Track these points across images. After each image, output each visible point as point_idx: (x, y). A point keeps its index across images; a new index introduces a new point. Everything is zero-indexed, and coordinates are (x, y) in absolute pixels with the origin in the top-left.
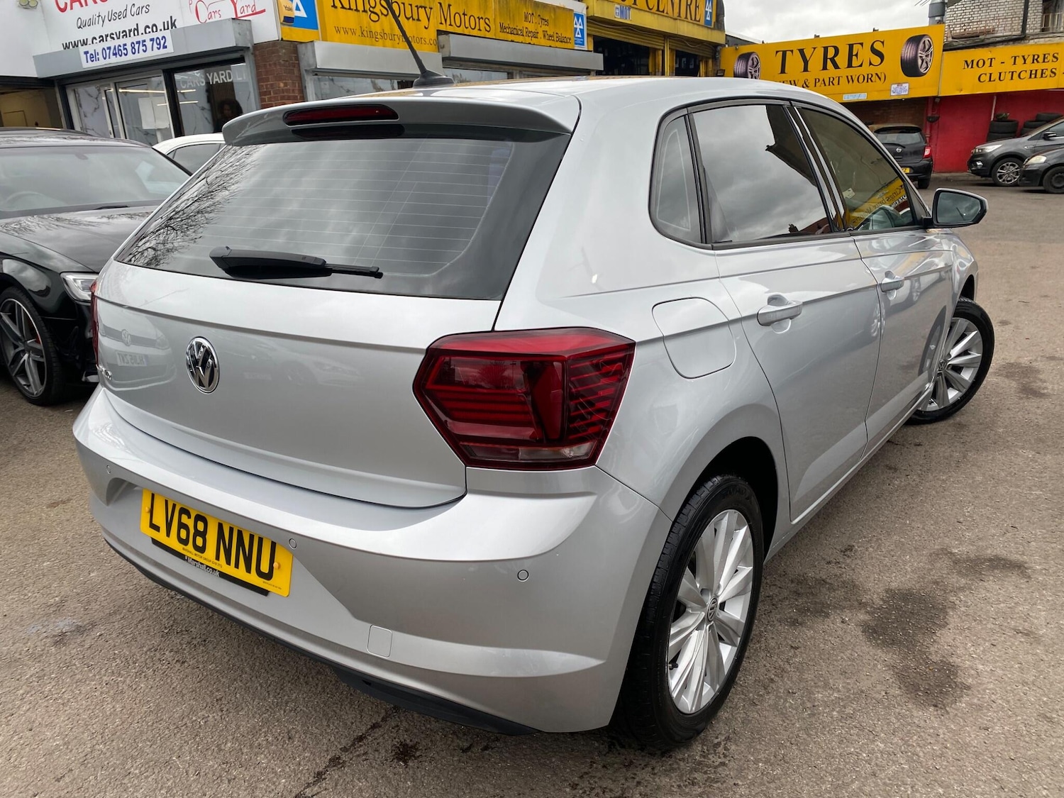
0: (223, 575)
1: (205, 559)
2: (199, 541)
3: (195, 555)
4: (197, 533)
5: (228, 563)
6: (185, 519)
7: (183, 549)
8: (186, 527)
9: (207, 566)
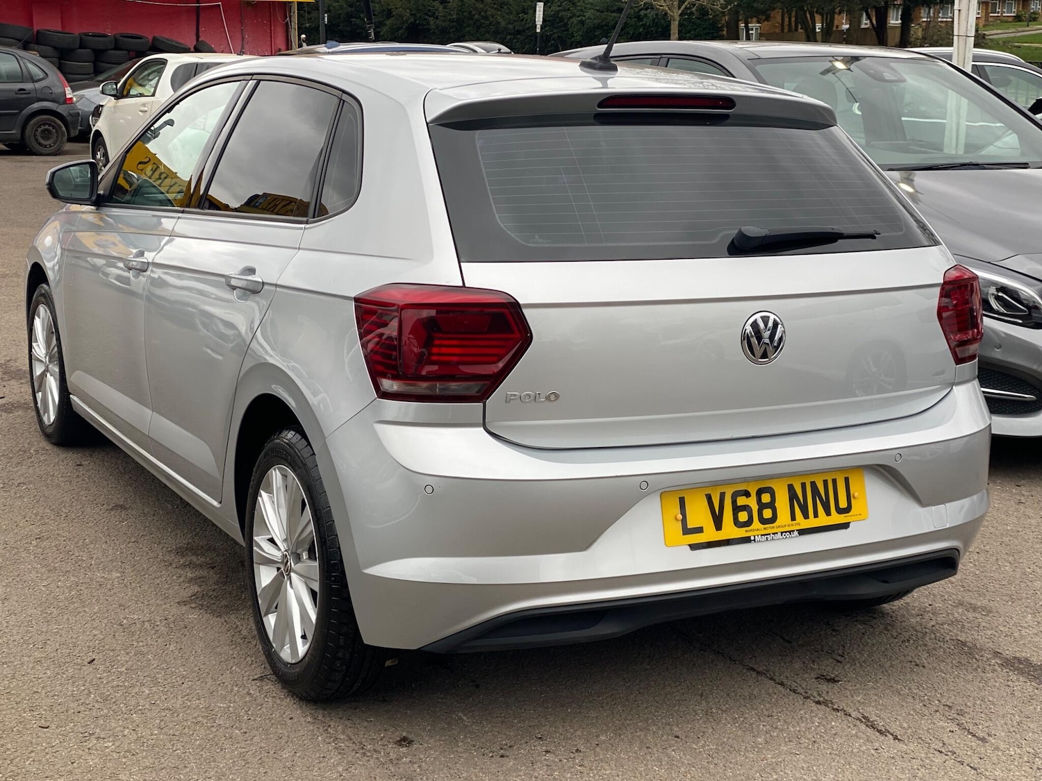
0: (802, 532)
1: (779, 526)
2: (767, 514)
3: (765, 529)
4: (762, 506)
5: (806, 516)
6: (741, 501)
7: (746, 531)
8: (746, 508)
9: (782, 533)
